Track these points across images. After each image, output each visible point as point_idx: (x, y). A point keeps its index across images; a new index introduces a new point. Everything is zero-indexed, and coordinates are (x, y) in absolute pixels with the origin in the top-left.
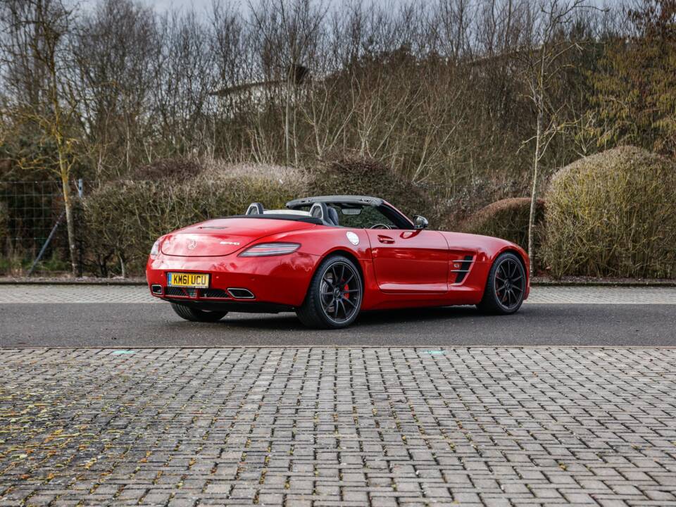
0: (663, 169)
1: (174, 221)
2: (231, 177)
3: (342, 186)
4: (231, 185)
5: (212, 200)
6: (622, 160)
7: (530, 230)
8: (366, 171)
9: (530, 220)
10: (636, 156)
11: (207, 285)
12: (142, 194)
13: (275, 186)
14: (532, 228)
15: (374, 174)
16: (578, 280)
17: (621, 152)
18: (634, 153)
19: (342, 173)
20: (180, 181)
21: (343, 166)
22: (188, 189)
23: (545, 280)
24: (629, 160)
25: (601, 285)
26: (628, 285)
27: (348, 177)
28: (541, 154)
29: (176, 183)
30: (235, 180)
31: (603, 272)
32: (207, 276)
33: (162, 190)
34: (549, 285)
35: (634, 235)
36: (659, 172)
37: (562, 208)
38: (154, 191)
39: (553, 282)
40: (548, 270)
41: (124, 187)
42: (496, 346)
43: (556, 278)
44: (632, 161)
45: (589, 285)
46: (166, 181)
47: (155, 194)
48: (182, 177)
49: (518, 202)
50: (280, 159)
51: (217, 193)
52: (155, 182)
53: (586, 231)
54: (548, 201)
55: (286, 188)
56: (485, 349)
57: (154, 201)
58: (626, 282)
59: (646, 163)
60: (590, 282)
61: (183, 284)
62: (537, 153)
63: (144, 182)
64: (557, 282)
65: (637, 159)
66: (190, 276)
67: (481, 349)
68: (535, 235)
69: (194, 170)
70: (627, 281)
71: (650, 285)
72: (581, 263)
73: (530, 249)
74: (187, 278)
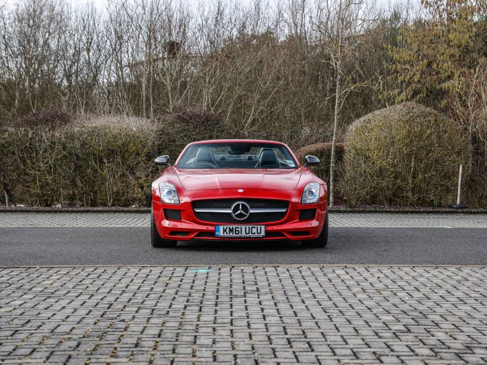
0: (436, 121)
1: (46, 161)
2: (94, 125)
6: (404, 113)
7: (331, 169)
8: (203, 121)
9: (331, 161)
10: (415, 110)
12: (20, 139)
14: (333, 167)
15: (209, 123)
16: (368, 208)
17: (403, 107)
18: (413, 108)
19: (184, 122)
20: (53, 128)
21: (185, 117)
22: (58, 135)
23: (342, 208)
24: (409, 113)
25: (386, 212)
26: (407, 212)
28: (339, 108)
29: (49, 130)
30: (96, 127)
31: (390, 201)
33: (37, 135)
34: (345, 212)
35: (413, 172)
36: (432, 122)
37: (357, 150)
38: (30, 136)
39: (348, 209)
40: (344, 200)
41: (7, 133)
42: (256, 265)
43: (351, 207)
44: (411, 114)
45: (376, 212)
47: (31, 138)
48: (55, 125)
49: (323, 146)
51: (81, 138)
52: (32, 129)
53: (375, 169)
54: (347, 145)
55: (138, 134)
56: (246, 267)
57: (30, 144)
58: (405, 210)
59: (422, 116)
60: (378, 209)
62: (336, 107)
63: (23, 129)
64: (351, 210)
65: (415, 112)
67: (242, 268)
68: (335, 172)
70: (407, 209)
71: (424, 212)
72: (372, 194)
73: (331, 183)
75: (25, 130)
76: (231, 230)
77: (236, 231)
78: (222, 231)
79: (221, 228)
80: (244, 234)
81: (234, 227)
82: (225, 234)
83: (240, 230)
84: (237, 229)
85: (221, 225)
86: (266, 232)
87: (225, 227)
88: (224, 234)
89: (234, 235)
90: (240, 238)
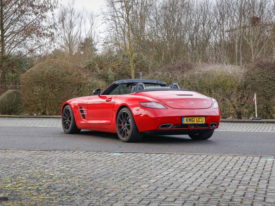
2: (207, 70)
3: (260, 74)
4: (206, 74)
5: (197, 82)
11: (204, 122)
13: (227, 74)
20: (183, 72)
21: (262, 65)
22: (186, 76)
27: (264, 70)
30: (208, 72)
32: (204, 118)
41: (157, 75)
46: (176, 72)
50: (232, 62)
52: (171, 73)
61: (191, 122)
66: (195, 118)
69: (189, 67)
74: (194, 120)
75: (167, 74)
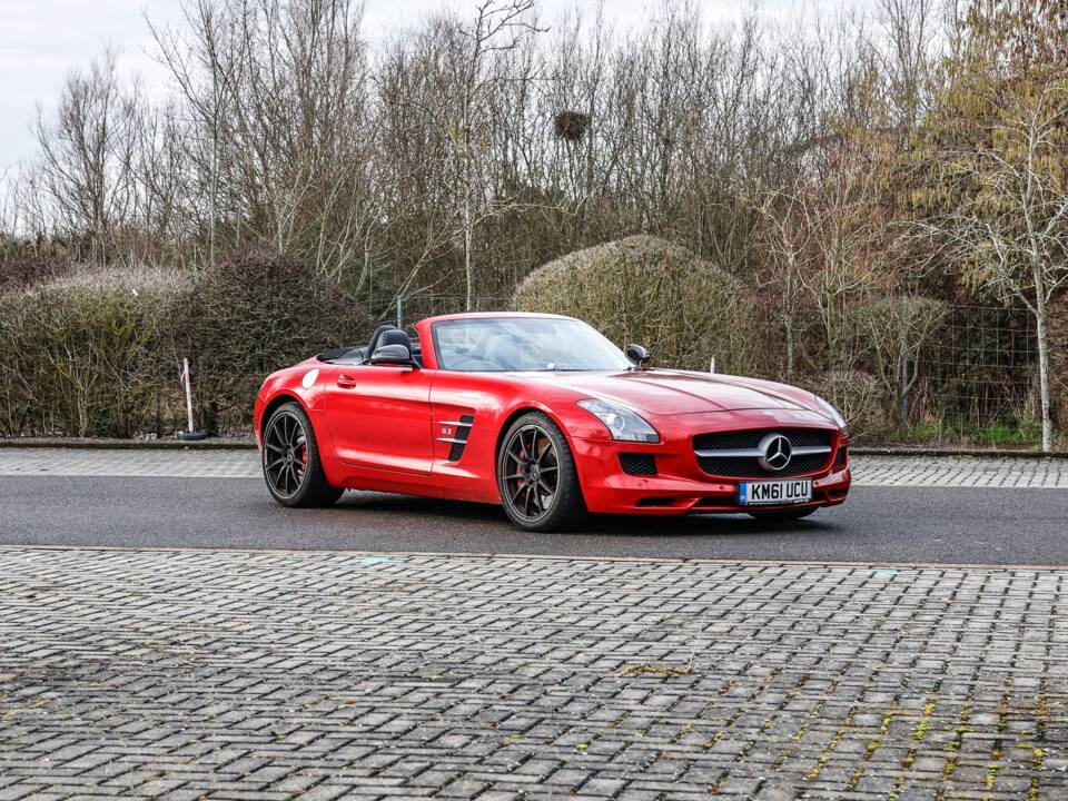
76: (766, 491)
77: (773, 491)
78: (751, 492)
79: (749, 486)
80: (785, 497)
81: (771, 484)
82: (756, 499)
83: (779, 489)
84: (775, 488)
85: (750, 481)
86: (814, 490)
87: (756, 485)
88: (753, 498)
89: (771, 499)
90: (780, 504)
